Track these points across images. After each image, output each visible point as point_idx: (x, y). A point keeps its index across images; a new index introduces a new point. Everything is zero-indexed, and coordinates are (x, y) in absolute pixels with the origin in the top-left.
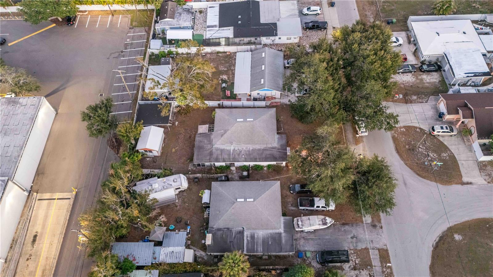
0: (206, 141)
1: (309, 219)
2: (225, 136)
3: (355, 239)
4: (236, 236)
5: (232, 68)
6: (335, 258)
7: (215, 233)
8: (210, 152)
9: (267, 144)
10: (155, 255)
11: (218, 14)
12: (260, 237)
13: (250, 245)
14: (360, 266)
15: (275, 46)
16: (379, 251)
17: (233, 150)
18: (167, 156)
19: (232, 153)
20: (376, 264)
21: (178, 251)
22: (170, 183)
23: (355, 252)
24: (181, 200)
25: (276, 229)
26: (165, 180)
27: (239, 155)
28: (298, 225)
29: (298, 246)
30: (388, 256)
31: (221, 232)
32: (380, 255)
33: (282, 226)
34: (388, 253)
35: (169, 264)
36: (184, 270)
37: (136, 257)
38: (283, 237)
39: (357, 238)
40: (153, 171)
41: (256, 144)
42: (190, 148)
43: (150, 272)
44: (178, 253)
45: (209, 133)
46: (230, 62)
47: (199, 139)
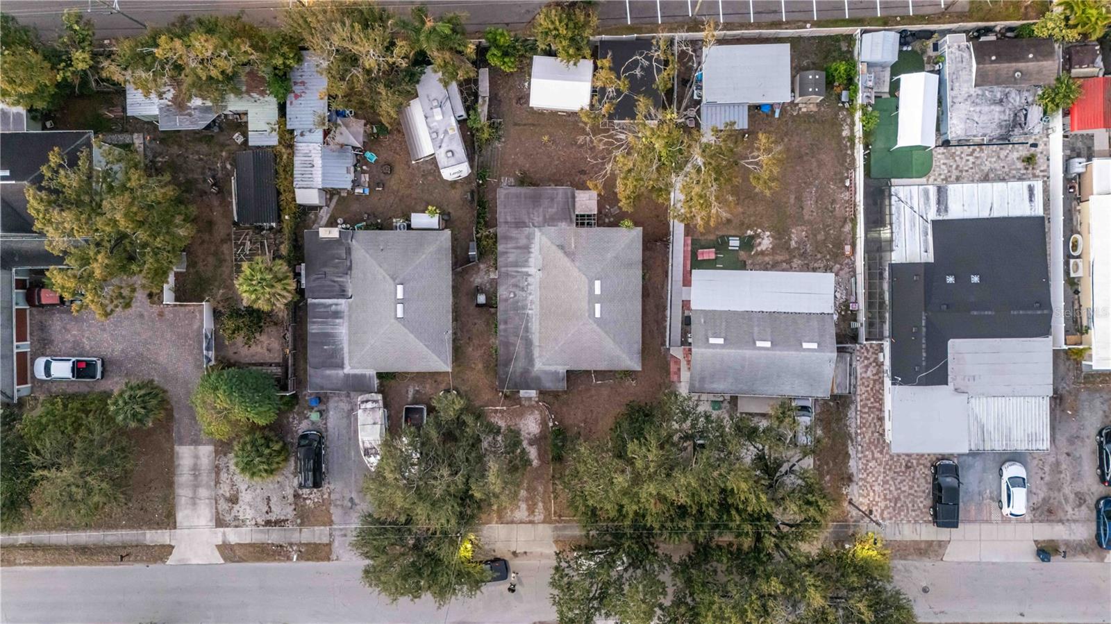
0: (552, 211)
1: (374, 424)
2: (560, 254)
3: (350, 505)
4: (335, 284)
5: (796, 262)
6: (301, 464)
7: (342, 244)
8: (524, 223)
9: (540, 346)
10: (308, 133)
11: (996, 214)
12: (336, 329)
13: (322, 310)
14: (302, 506)
15: (876, 377)
16: (327, 544)
17: (527, 272)
18: (534, 125)
19: (520, 270)
20: (303, 534)
21: (314, 176)
22: (444, 145)
23: (326, 501)
24: (430, 168)
25: (350, 360)
26: (451, 132)
27: (516, 286)
28: (367, 401)
29: (337, 399)
30: (318, 559)
31: (344, 256)
32: (320, 544)
33: (358, 371)
34: (322, 560)
35: (290, 164)
36: (282, 191)
37: (302, 98)
38: (336, 372)
39: (351, 508)
40: (484, 101)
41: (540, 324)
42: (555, 174)
43: (273, 130)
44: (310, 176)
45: (574, 218)
46: (819, 256)
47: (560, 196)
